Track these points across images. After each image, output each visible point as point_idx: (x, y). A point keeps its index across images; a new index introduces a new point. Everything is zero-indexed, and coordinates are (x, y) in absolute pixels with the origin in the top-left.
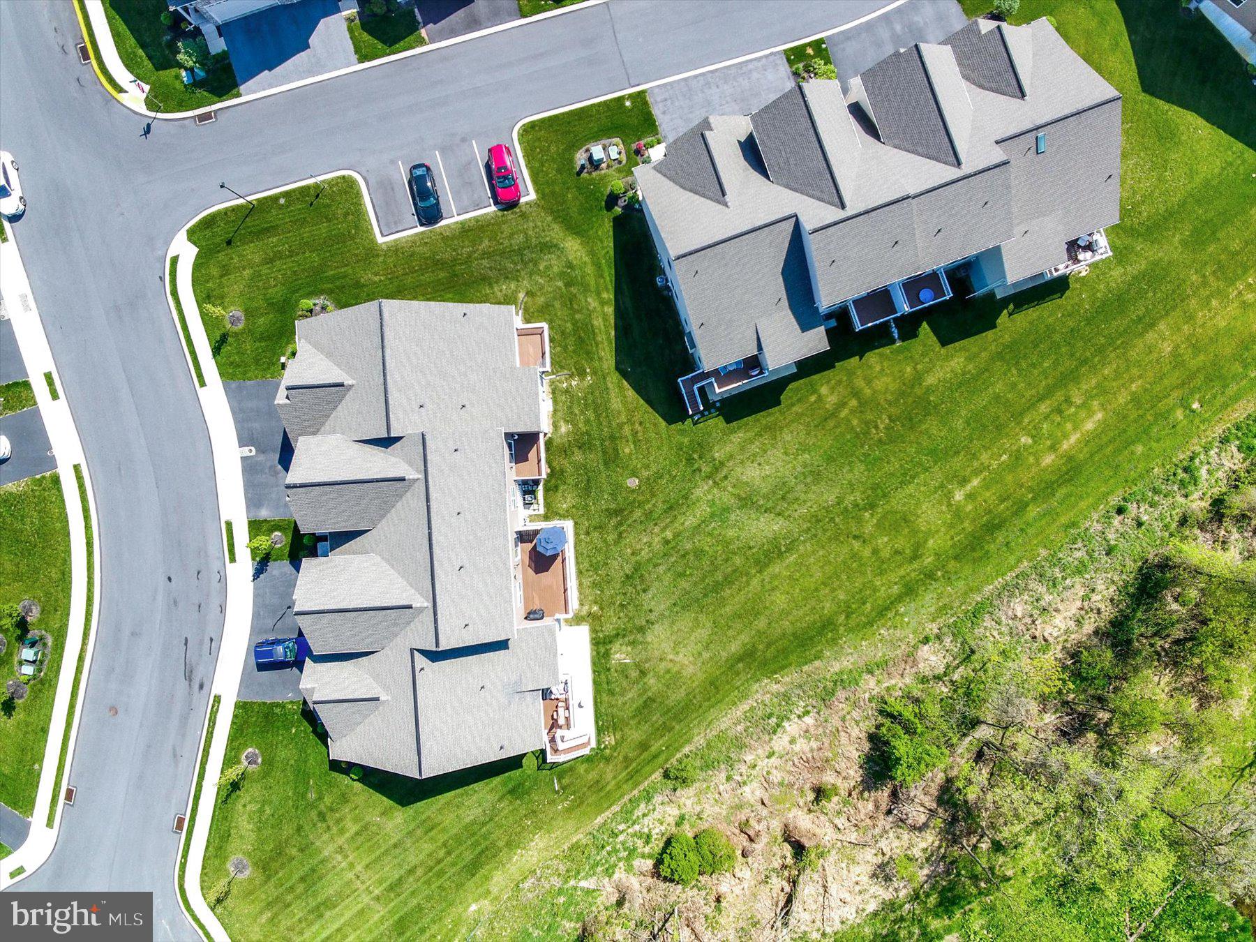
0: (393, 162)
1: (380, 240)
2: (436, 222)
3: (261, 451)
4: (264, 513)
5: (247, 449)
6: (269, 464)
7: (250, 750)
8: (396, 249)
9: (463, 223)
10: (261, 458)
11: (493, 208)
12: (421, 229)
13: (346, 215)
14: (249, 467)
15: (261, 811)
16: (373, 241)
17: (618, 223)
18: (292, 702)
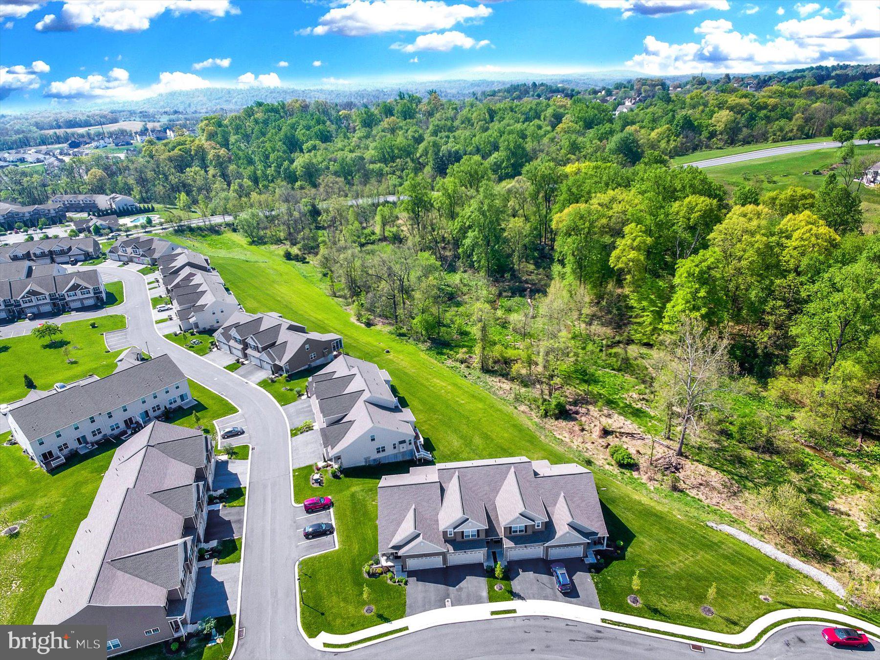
0: (297, 546)
1: (337, 548)
2: (333, 528)
3: (448, 596)
4: (485, 594)
5: (447, 603)
6: (456, 592)
7: (629, 601)
8: (342, 542)
9: (336, 519)
10: (452, 596)
11: (331, 510)
12: (335, 533)
13: (320, 562)
14: (457, 602)
15: (664, 596)
16: (337, 551)
17: (347, 476)
18: (593, 579)
